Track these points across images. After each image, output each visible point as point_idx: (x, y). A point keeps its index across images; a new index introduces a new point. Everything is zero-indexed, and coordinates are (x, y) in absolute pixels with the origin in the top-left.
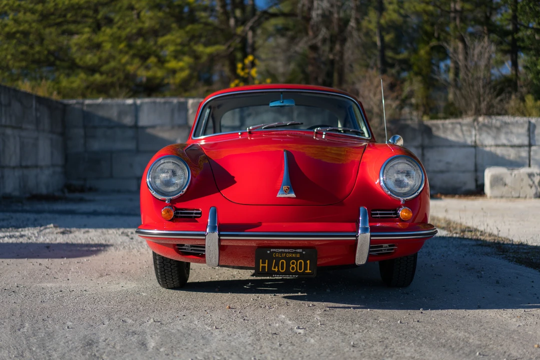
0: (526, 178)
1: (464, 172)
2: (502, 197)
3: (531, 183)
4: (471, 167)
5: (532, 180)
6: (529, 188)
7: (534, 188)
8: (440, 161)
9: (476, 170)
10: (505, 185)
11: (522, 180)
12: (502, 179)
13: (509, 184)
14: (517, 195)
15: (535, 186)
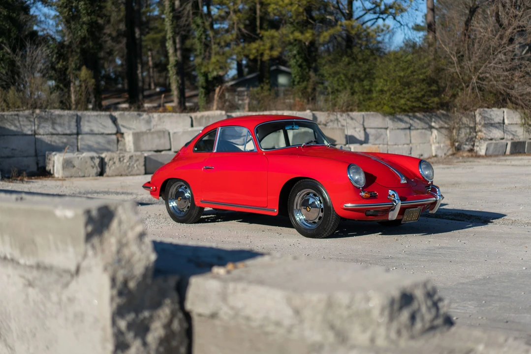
0: (89, 161)
1: (27, 157)
2: (71, 177)
3: (93, 164)
4: (32, 152)
5: (94, 162)
6: (91, 168)
7: (95, 169)
8: (6, 148)
9: (36, 155)
10: (74, 167)
11: (86, 162)
12: (71, 162)
13: (77, 167)
14: (83, 175)
15: (96, 167)
